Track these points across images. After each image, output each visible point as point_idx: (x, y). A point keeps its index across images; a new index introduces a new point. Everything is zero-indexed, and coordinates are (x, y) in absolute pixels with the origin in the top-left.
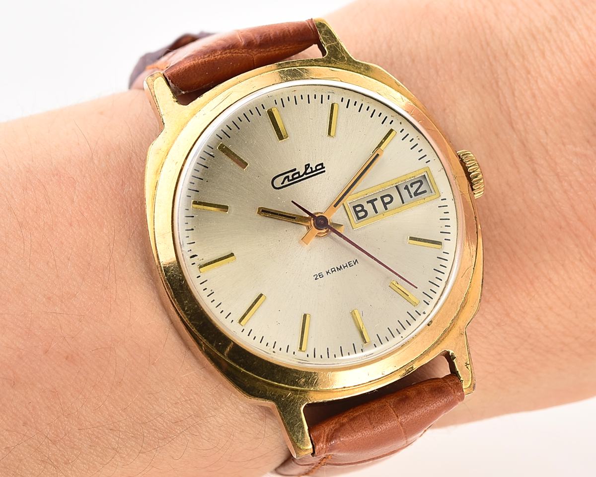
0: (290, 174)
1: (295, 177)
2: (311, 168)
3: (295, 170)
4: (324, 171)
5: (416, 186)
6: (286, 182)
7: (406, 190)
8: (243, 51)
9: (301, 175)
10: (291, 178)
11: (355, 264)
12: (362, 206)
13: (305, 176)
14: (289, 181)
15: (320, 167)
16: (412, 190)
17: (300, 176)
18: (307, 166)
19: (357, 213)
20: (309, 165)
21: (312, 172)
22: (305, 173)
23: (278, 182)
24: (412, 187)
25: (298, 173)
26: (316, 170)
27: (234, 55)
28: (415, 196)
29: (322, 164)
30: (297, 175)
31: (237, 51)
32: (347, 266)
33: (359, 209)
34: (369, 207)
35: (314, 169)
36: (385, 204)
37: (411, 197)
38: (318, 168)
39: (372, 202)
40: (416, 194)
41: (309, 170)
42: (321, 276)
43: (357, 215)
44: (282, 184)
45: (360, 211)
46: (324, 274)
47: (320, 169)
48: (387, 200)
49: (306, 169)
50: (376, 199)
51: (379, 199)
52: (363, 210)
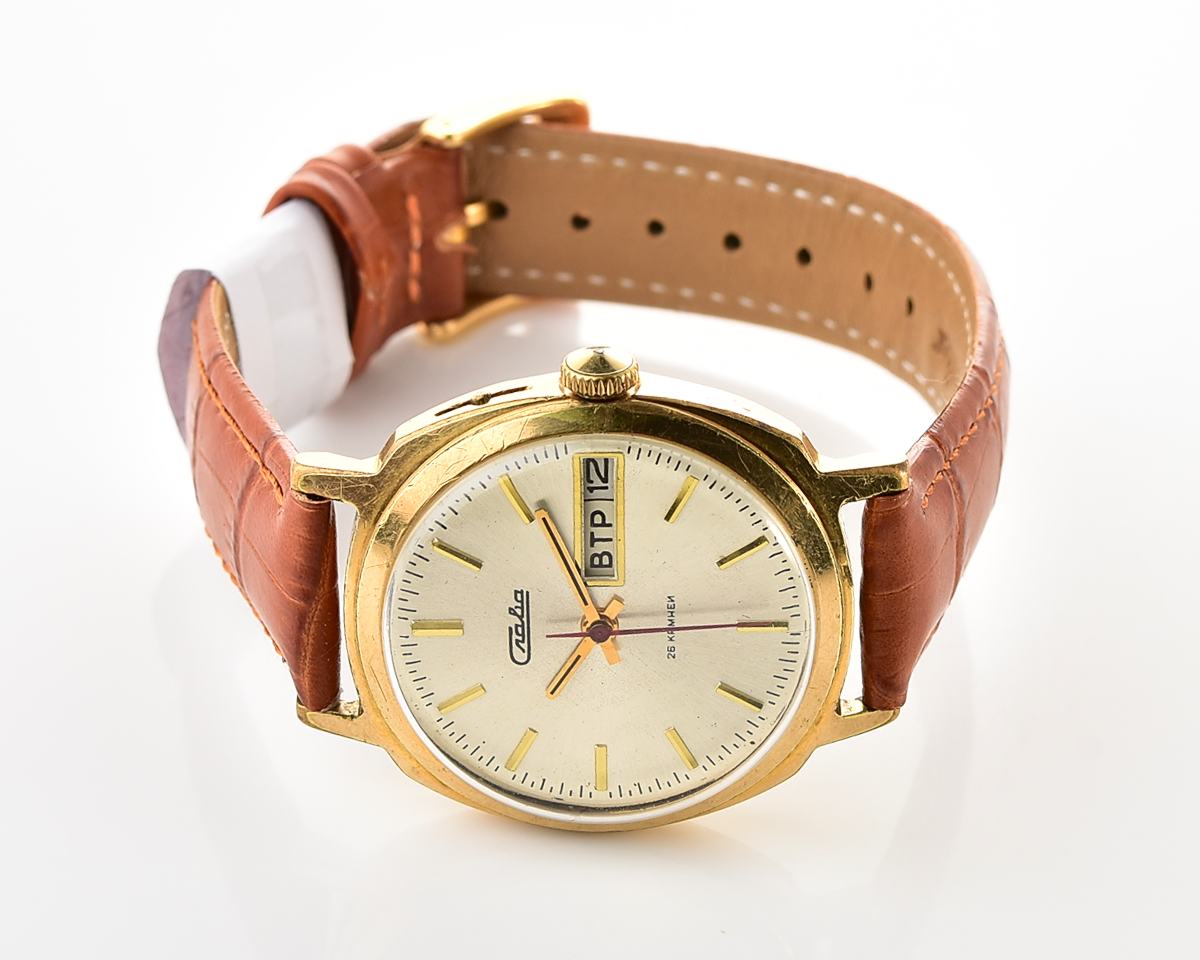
0: (515, 637)
1: (520, 632)
2: (516, 607)
3: (510, 629)
4: (527, 593)
5: (594, 476)
6: (524, 646)
7: (595, 491)
8: (314, 606)
9: (520, 623)
10: (520, 638)
11: (672, 601)
12: (596, 555)
13: (525, 619)
14: (523, 642)
15: (519, 595)
16: (598, 483)
17: (523, 626)
18: (512, 611)
19: (601, 565)
20: (510, 609)
21: (522, 608)
22: (521, 618)
23: (521, 656)
24: (592, 482)
25: (517, 626)
26: (522, 602)
27: (315, 619)
28: (607, 482)
29: (516, 592)
30: (520, 629)
31: (311, 615)
32: (672, 613)
33: (596, 561)
34: (600, 547)
35: (519, 605)
36: (604, 524)
37: (606, 488)
38: (519, 599)
39: (593, 540)
40: (605, 480)
41: (519, 611)
42: (671, 649)
43: (606, 566)
44: (524, 651)
45: (601, 561)
46: (671, 644)
47: (522, 597)
48: (598, 519)
49: (515, 614)
50: (592, 534)
51: (594, 529)
52: (600, 556)
